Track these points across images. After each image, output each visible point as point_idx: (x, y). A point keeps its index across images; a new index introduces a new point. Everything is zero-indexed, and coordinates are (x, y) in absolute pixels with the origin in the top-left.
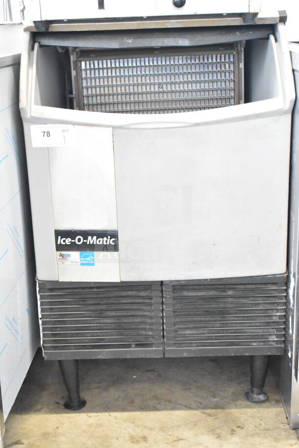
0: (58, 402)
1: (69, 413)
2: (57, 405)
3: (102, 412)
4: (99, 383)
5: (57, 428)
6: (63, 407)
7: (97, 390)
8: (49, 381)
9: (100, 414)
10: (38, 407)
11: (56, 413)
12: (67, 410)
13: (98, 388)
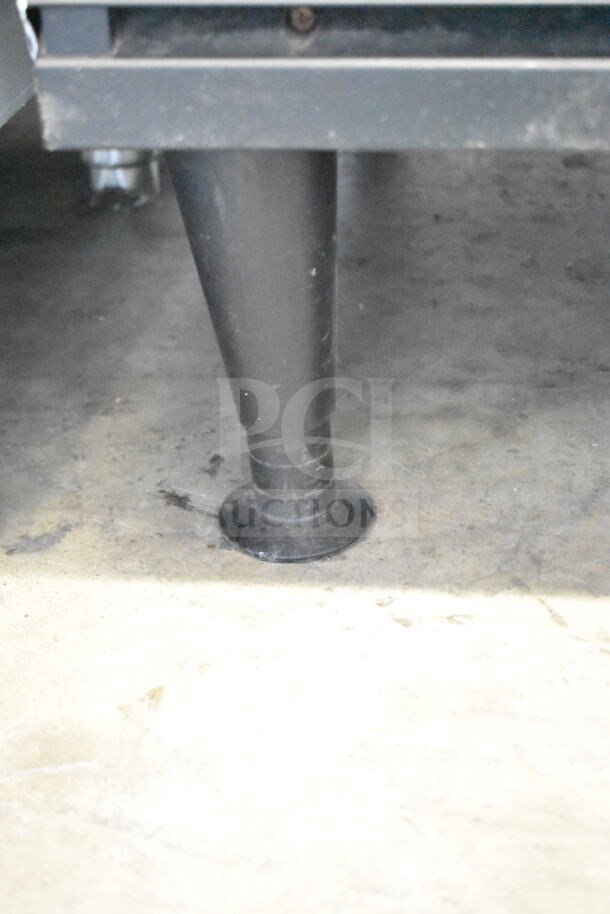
0: (181, 491)
1: (250, 577)
2: (174, 509)
3: (491, 590)
4: (456, 385)
5: (155, 695)
6: (211, 530)
7: (439, 432)
8: (143, 358)
9: (476, 602)
10: (44, 520)
11: (157, 569)
12: (234, 554)
13: (449, 413)
